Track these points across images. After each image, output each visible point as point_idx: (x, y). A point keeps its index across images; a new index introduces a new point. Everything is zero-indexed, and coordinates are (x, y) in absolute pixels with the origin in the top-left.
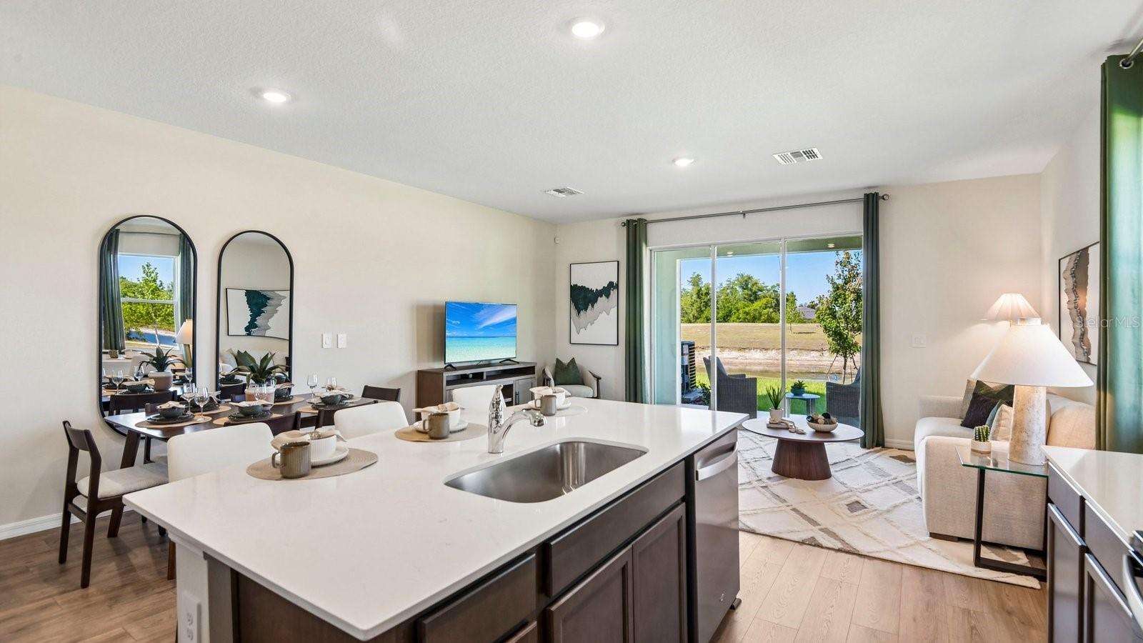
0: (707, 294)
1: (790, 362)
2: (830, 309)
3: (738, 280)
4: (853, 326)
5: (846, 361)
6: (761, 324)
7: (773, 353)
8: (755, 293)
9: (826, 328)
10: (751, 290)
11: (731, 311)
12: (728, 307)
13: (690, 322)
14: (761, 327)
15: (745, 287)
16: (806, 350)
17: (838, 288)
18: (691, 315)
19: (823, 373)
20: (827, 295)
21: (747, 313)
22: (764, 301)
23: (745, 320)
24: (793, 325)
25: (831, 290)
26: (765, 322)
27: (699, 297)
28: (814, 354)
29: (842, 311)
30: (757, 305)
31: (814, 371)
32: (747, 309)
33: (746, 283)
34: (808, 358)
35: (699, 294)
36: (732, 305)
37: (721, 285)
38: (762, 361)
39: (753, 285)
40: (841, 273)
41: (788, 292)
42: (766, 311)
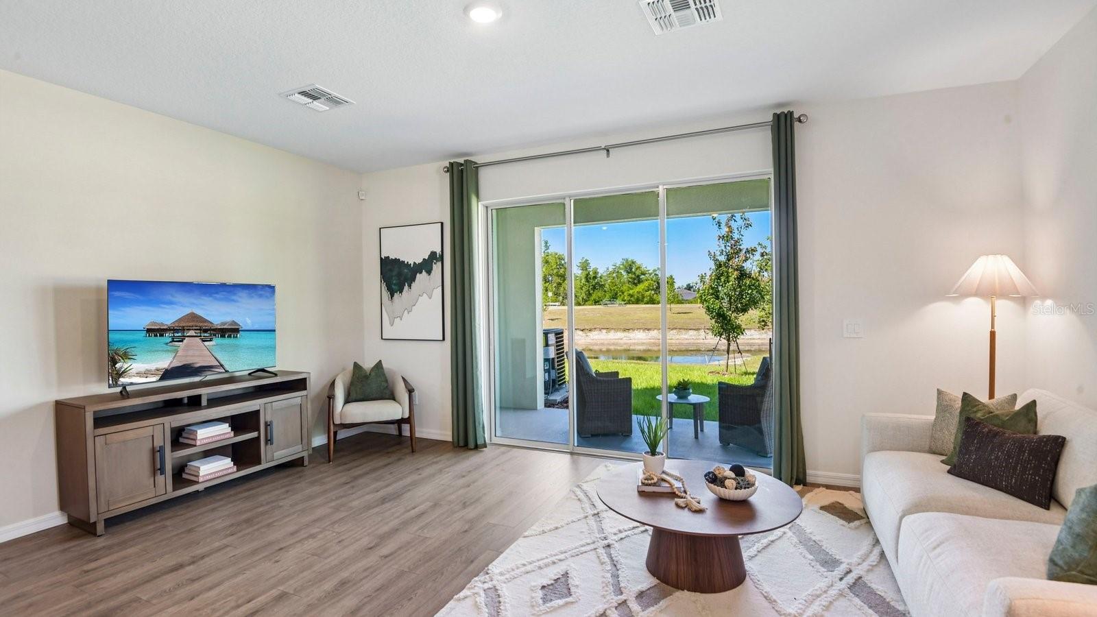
0: (595, 278)
1: (670, 341)
2: (713, 288)
3: (623, 265)
4: (737, 307)
5: (729, 345)
6: (644, 306)
7: (654, 333)
8: (638, 276)
9: (708, 309)
10: (634, 273)
11: (616, 294)
12: (614, 290)
13: (580, 305)
14: (644, 309)
15: (629, 271)
16: (684, 329)
17: (720, 266)
18: (580, 298)
19: (700, 350)
20: (709, 273)
21: (631, 296)
22: (646, 284)
23: (629, 302)
24: (673, 306)
25: (714, 267)
26: (647, 303)
27: (587, 281)
28: (691, 332)
29: (725, 291)
30: (641, 287)
31: (692, 349)
32: (631, 292)
33: (630, 267)
34: (686, 337)
35: (587, 278)
36: (617, 288)
37: (608, 269)
38: (645, 341)
39: (637, 269)
40: (723, 248)
41: (668, 275)
42: (648, 293)
